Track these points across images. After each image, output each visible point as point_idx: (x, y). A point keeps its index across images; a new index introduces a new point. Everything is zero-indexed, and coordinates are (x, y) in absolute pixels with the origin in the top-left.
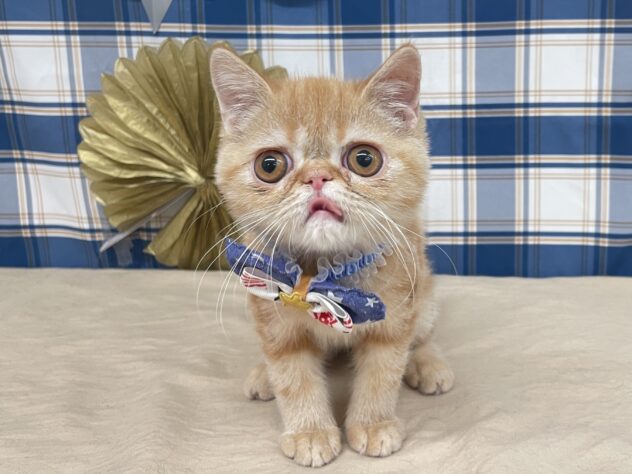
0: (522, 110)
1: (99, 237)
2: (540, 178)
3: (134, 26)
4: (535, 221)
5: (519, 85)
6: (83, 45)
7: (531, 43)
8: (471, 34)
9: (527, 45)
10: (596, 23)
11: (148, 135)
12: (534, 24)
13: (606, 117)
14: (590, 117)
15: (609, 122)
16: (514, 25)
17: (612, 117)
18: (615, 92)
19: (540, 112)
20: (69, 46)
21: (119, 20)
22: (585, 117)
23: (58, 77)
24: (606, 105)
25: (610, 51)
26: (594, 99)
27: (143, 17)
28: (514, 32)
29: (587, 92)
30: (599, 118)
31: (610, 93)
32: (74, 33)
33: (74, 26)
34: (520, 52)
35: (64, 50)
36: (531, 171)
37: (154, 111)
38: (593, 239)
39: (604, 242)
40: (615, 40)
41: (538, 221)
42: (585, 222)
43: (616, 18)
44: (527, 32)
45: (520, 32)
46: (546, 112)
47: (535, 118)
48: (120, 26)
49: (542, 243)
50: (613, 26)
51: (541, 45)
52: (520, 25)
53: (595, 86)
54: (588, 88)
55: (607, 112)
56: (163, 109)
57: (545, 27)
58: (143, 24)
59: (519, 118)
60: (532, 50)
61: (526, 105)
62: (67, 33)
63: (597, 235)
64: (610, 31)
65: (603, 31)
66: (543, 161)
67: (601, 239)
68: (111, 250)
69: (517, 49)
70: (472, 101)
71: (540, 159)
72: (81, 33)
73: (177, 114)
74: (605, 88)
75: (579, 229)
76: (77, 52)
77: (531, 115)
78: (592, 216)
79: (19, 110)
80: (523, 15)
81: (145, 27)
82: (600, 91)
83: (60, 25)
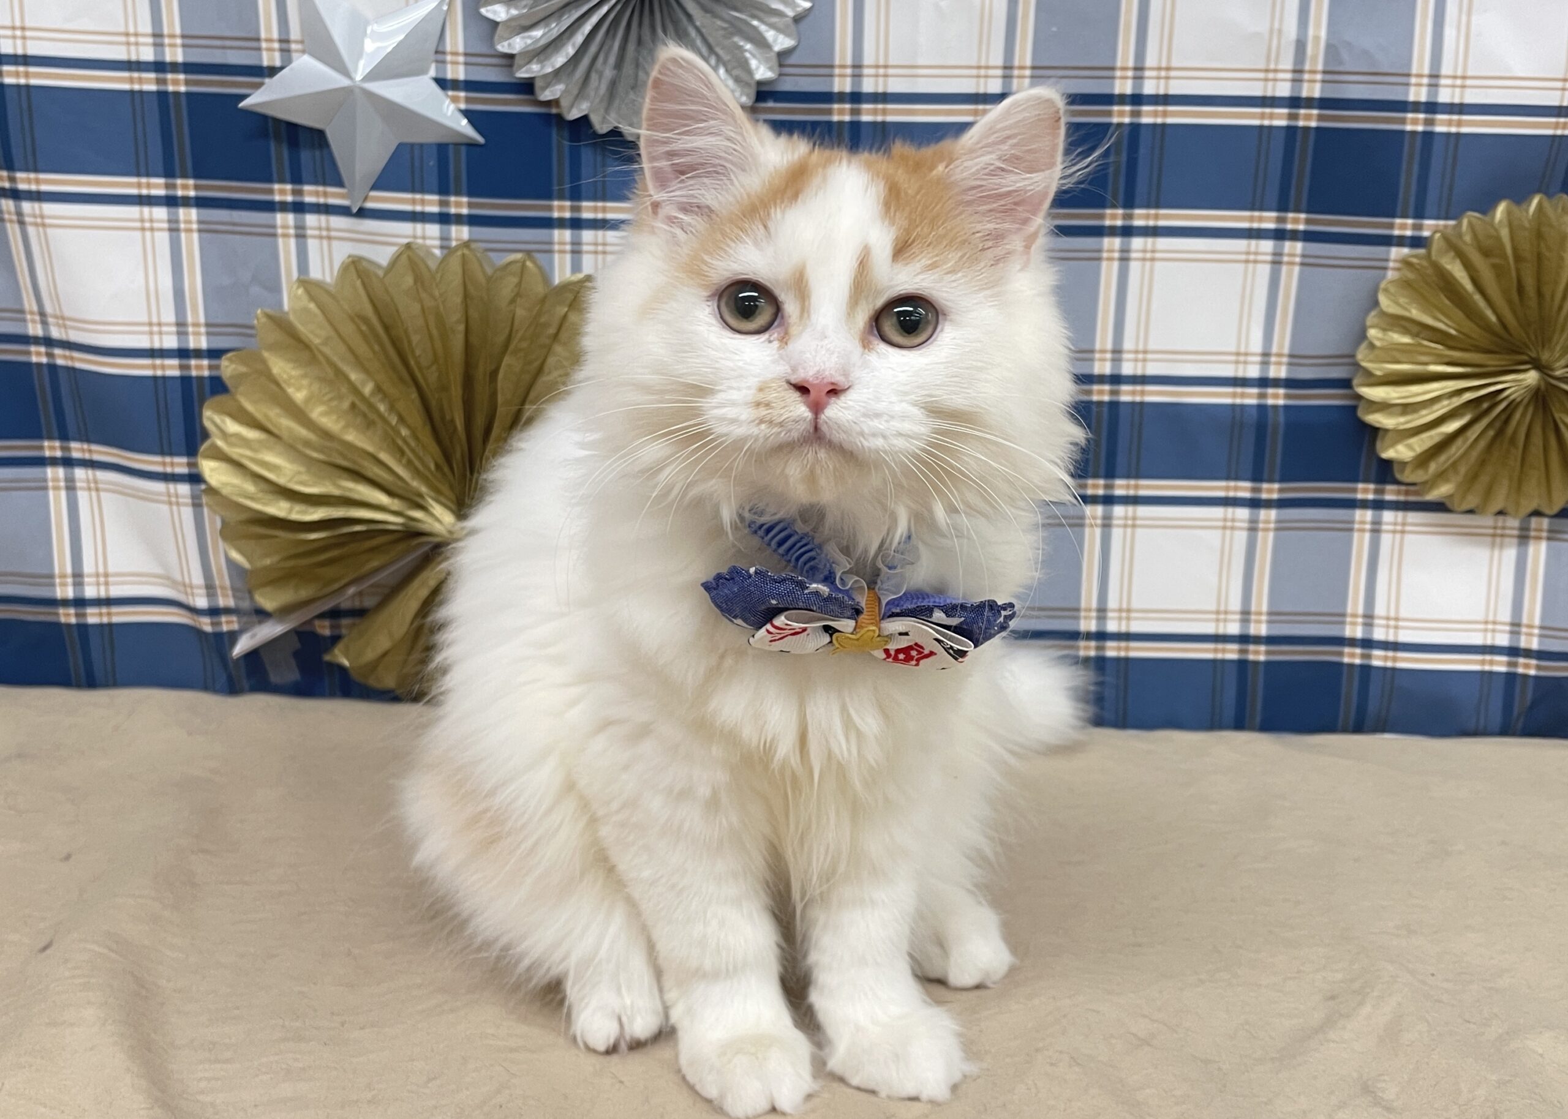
0: (1107, 387)
1: (228, 624)
2: (1134, 526)
3: (311, 194)
4: (1120, 610)
5: (1104, 339)
6: (205, 229)
7: (1133, 255)
9: (1125, 258)
10: (1268, 220)
11: (351, 437)
12: (1141, 217)
13: (1275, 407)
14: (1242, 407)
15: (1281, 419)
16: (1102, 217)
17: (1286, 407)
18: (1295, 358)
19: (1143, 393)
20: (174, 229)
21: (282, 181)
22: (1233, 407)
23: (150, 296)
24: (1276, 383)
25: (1291, 276)
26: (1253, 372)
27: (331, 176)
28: (1100, 231)
29: (1240, 356)
30: (1262, 409)
31: (1285, 360)
32: (186, 202)
33: (186, 188)
34: (1109, 271)
35: (163, 238)
36: (1118, 510)
37: (368, 389)
38: (1235, 647)
39: (1257, 653)
40: (1303, 256)
41: (1127, 612)
42: (1220, 614)
43: (1308, 212)
44: (1127, 232)
45: (1112, 231)
46: (1155, 395)
47: (1133, 404)
48: (283, 192)
49: (1133, 654)
50: (1301, 227)
51: (1153, 260)
52: (1114, 217)
53: (1256, 344)
54: (1243, 349)
55: (1277, 398)
56: (387, 387)
57: (1162, 223)
58: (331, 189)
60: (1136, 268)
61: (1116, 379)
62: (171, 202)
63: (1244, 639)
64: (1294, 236)
65: (1279, 235)
66: (1142, 493)
67: (1252, 647)
69: (1104, 264)
71: (1137, 487)
72: (201, 203)
73: (414, 395)
74: (1275, 349)
75: (1209, 629)
76: (191, 243)
77: (1125, 398)
78: (1235, 603)
80: (1121, 198)
81: (335, 196)
82: (1266, 354)
83: (157, 186)
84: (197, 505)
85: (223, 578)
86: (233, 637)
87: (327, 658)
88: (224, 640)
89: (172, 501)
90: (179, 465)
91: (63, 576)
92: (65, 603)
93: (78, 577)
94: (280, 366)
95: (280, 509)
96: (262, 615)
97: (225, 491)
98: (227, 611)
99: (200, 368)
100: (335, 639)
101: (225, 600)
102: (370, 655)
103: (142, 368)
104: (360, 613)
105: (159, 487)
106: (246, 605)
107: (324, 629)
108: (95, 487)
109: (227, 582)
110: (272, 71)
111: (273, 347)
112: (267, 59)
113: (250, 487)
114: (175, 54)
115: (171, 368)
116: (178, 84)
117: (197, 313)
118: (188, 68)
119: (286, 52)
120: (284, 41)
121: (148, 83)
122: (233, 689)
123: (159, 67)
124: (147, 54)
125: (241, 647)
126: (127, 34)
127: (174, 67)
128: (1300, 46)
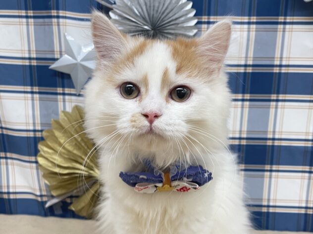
0: (271, 141)
1: (45, 199)
2: (278, 178)
3: (67, 91)
5: (270, 128)
6: (40, 99)
7: (279, 107)
8: (247, 100)
9: (276, 107)
12: (281, 97)
16: (270, 97)
19: (281, 143)
20: (33, 99)
21: (60, 87)
22: (305, 147)
23: (27, 116)
27: (72, 86)
28: (270, 100)
29: (307, 133)
32: (36, 93)
33: (36, 89)
34: (272, 111)
35: (30, 102)
37: (79, 140)
38: (304, 210)
39: (310, 211)
41: (275, 200)
42: (300, 201)
44: (277, 101)
45: (273, 100)
46: (284, 143)
48: (60, 90)
49: (277, 211)
51: (284, 108)
52: (274, 97)
54: (308, 131)
56: (84, 139)
58: (72, 90)
59: (269, 146)
60: (279, 110)
61: (274, 139)
62: (32, 93)
63: (306, 208)
67: (308, 210)
68: (51, 207)
69: (271, 109)
70: (244, 136)
72: (40, 93)
75: (297, 205)
76: (37, 103)
77: (276, 144)
78: (304, 198)
80: (276, 92)
83: (29, 89)
84: (37, 169)
85: (44, 188)
86: (46, 202)
87: (69, 208)
88: (44, 203)
89: (31, 168)
90: (33, 159)
91: (5, 186)
92: (5, 193)
93: (8, 187)
94: (58, 134)
95: (57, 170)
96: (53, 197)
97: (44, 165)
98: (45, 196)
99: (38, 135)
100: (71, 203)
101: (44, 193)
102: (80, 207)
103: (24, 134)
104: (77, 197)
105: (28, 164)
106: (49, 194)
107: (68, 201)
108: (13, 164)
109: (45, 189)
110: (57, 59)
111: (56, 129)
112: (56, 56)
113: (50, 165)
114: (34, 55)
115: (31, 134)
116: (34, 63)
117: (38, 121)
118: (37, 59)
119: (61, 55)
120: (61, 52)
121: (27, 63)
122: (46, 215)
123: (30, 59)
124: (27, 56)
125: (48, 205)
126: (22, 51)
127: (33, 59)
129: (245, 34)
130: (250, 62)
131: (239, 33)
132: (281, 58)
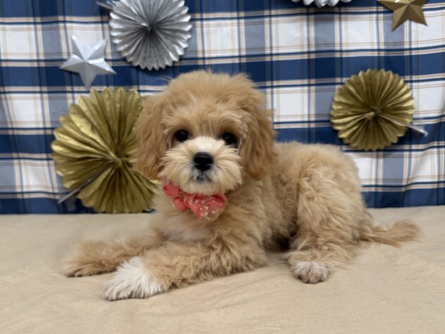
1: (57, 197)
3: (76, 89)
6: (50, 99)
9: (272, 93)
12: (275, 83)
13: (313, 128)
14: (304, 128)
15: (314, 130)
16: (265, 84)
17: (315, 128)
18: (317, 115)
19: (280, 126)
20: (42, 99)
21: (68, 85)
23: (36, 115)
24: (312, 122)
25: (313, 95)
26: (306, 119)
27: (81, 83)
28: (265, 87)
29: (303, 116)
30: (309, 129)
31: (314, 116)
32: (45, 92)
33: (45, 89)
34: (269, 97)
35: (39, 102)
40: (315, 90)
43: (315, 79)
44: (272, 87)
45: (268, 87)
46: (283, 126)
48: (69, 88)
50: (314, 83)
51: (279, 93)
52: (268, 84)
53: (306, 112)
55: (313, 125)
57: (281, 84)
58: (81, 87)
60: (275, 96)
62: (41, 92)
64: (313, 85)
65: (309, 85)
68: (63, 203)
69: (267, 95)
72: (49, 92)
74: (311, 114)
76: (46, 102)
79: (16, 132)
80: (270, 79)
81: (82, 89)
82: (309, 115)
83: (38, 89)
84: (48, 166)
88: (56, 200)
89: (43, 165)
90: (44, 156)
91: (18, 186)
92: (19, 193)
93: (22, 187)
98: (57, 193)
99: (49, 132)
101: (56, 191)
103: (35, 133)
109: (57, 186)
110: (65, 60)
112: (65, 57)
114: (42, 57)
115: (42, 132)
116: (43, 64)
117: (48, 119)
118: (45, 61)
119: (69, 54)
121: (35, 65)
123: (38, 61)
124: (35, 58)
126: (31, 54)
127: (42, 61)
128: (308, 39)
129: (236, 28)
130: (244, 53)
131: (230, 27)
132: (271, 48)
